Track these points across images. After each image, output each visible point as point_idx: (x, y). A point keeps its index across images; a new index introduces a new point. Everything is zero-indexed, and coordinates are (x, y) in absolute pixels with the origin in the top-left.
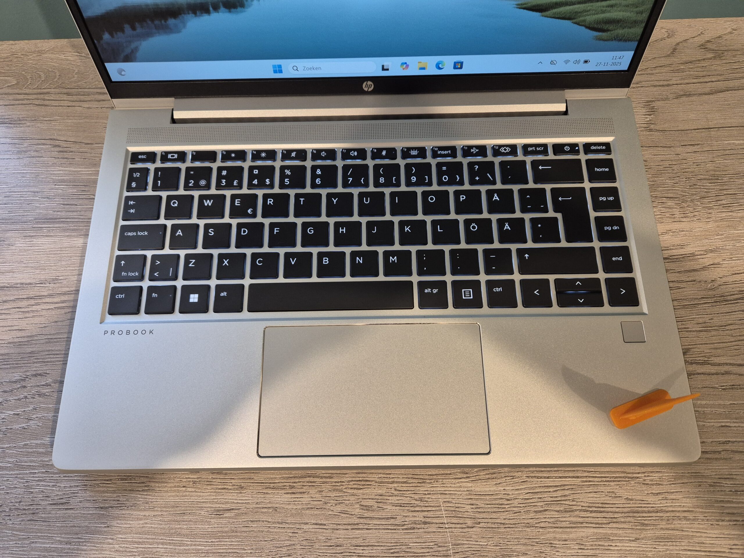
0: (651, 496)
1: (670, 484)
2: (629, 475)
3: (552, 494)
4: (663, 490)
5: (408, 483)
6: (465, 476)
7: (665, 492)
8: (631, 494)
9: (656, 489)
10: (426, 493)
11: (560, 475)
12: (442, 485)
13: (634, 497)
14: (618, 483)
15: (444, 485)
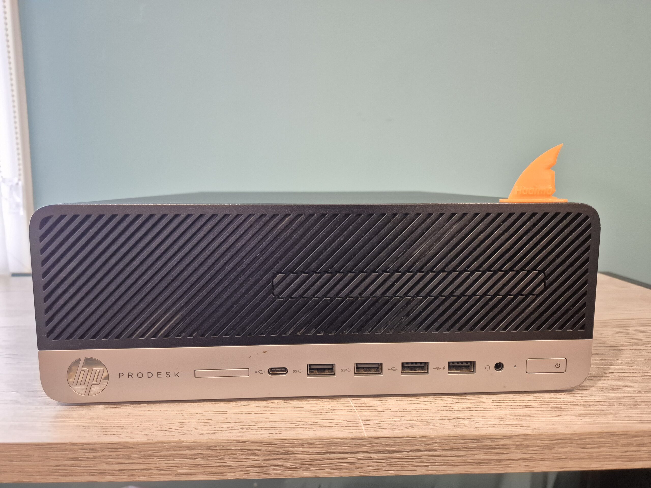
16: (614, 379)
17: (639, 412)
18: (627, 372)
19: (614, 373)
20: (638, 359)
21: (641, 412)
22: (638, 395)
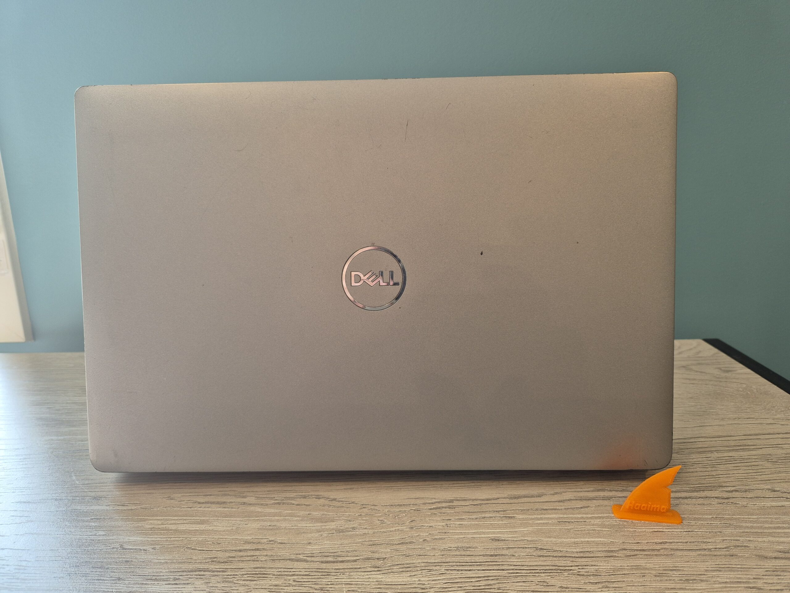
0: (589, 585)
1: (609, 575)
2: (561, 568)
3: (474, 584)
4: (602, 580)
5: (310, 575)
6: (376, 570)
7: (606, 582)
8: (566, 583)
9: (593, 579)
10: (329, 583)
11: (483, 568)
12: (348, 577)
13: (569, 586)
14: (548, 574)
15: (350, 577)
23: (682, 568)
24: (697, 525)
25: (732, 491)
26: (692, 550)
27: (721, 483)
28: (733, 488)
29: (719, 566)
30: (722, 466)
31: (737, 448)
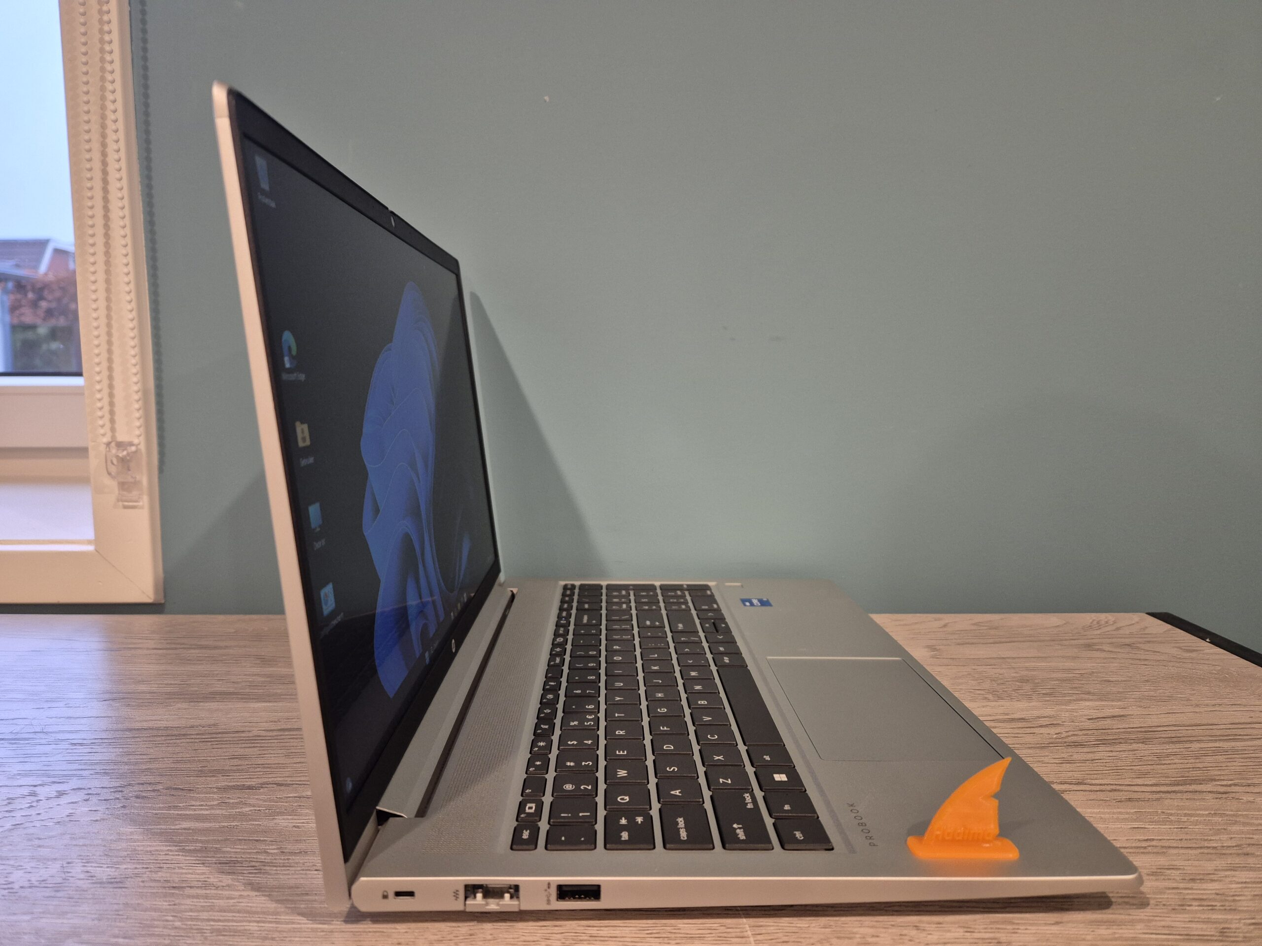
16: (1153, 853)
17: (1187, 920)
18: (1176, 838)
19: (1155, 841)
20: (1198, 812)
21: (1190, 919)
22: (1190, 885)
23: (1182, 867)
24: (1191, 822)
25: (1230, 786)
26: (1190, 848)
27: (1211, 775)
28: (1230, 782)
29: (1232, 865)
30: (1209, 757)
31: (1225, 738)
